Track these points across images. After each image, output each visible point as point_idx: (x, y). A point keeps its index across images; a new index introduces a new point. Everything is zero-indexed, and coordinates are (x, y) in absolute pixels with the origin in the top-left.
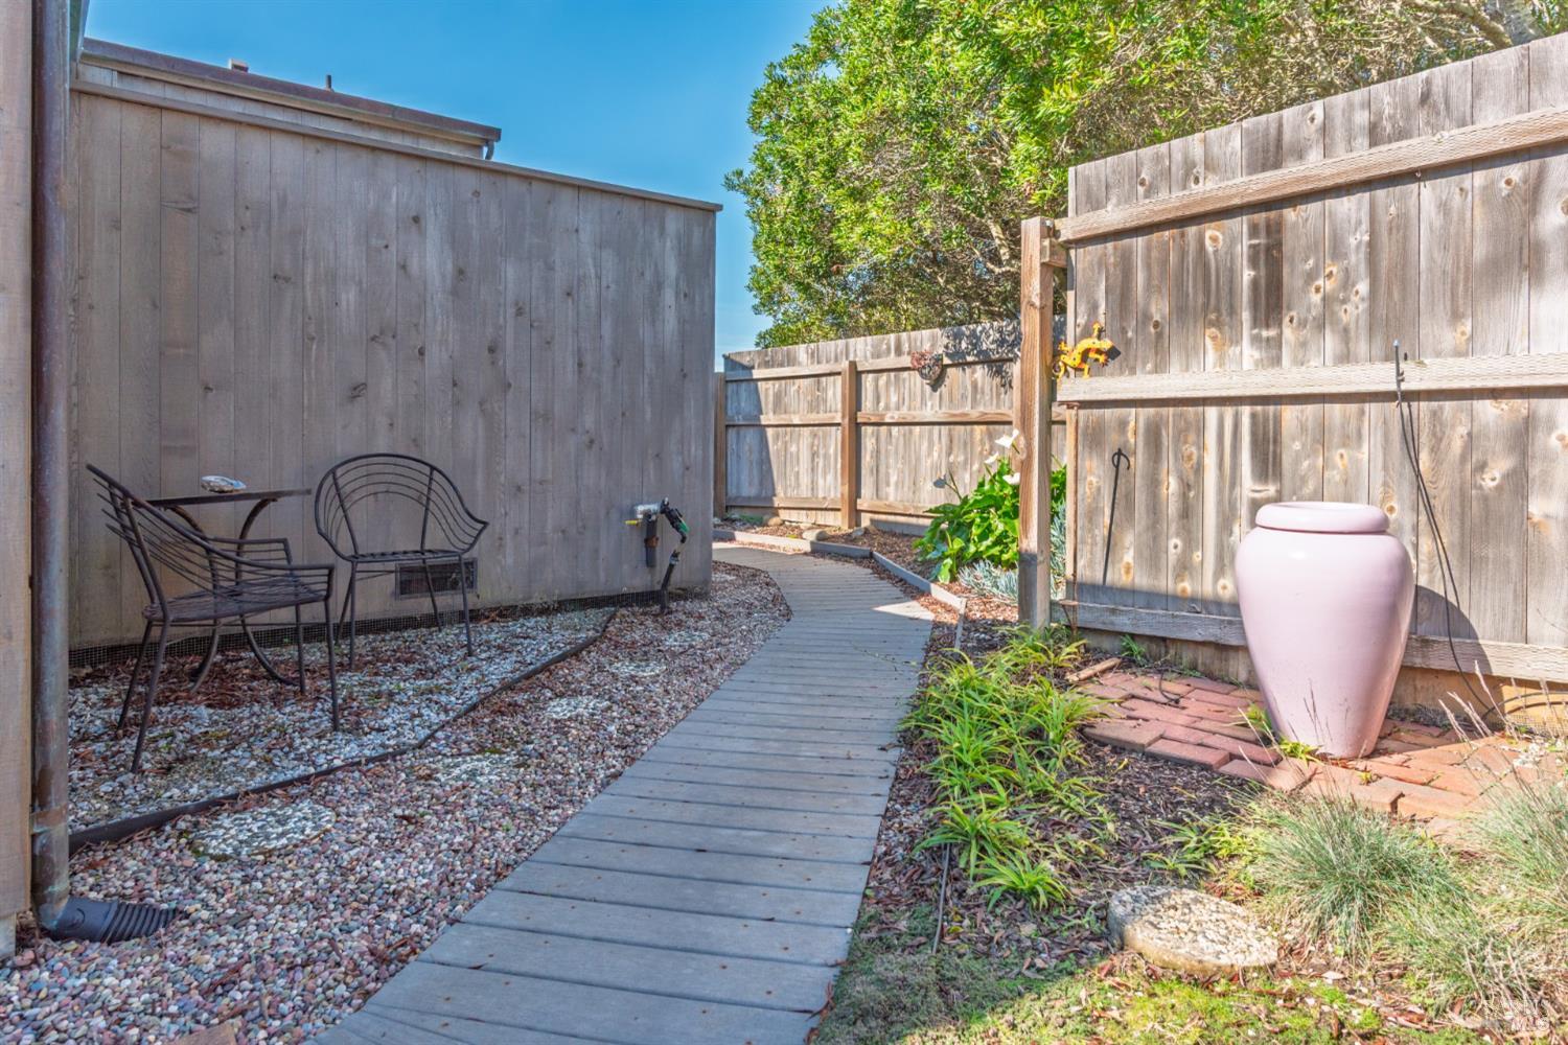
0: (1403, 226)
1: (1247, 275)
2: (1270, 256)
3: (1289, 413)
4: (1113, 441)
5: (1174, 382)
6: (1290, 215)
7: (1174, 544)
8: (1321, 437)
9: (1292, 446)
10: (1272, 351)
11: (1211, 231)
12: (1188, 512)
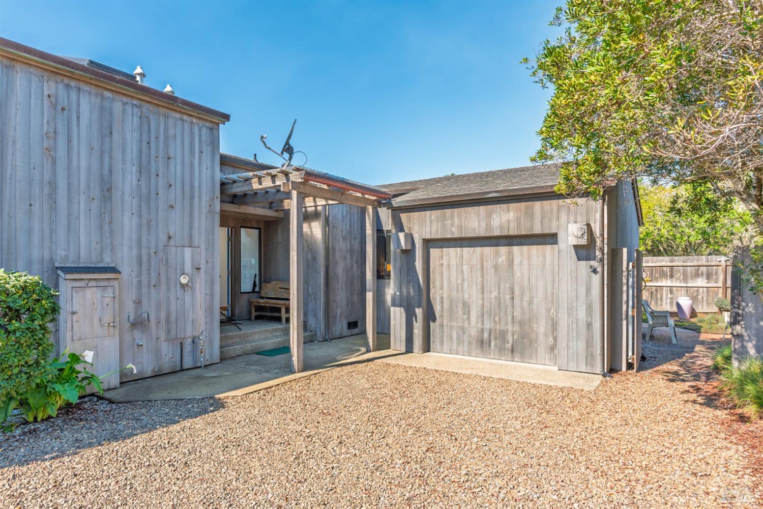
0: (687, 270)
1: (669, 273)
2: (672, 272)
3: (674, 288)
4: (651, 290)
5: (659, 284)
6: (675, 268)
7: (659, 302)
8: (677, 291)
9: (675, 291)
10: (672, 281)
11: (664, 268)
12: (661, 299)
